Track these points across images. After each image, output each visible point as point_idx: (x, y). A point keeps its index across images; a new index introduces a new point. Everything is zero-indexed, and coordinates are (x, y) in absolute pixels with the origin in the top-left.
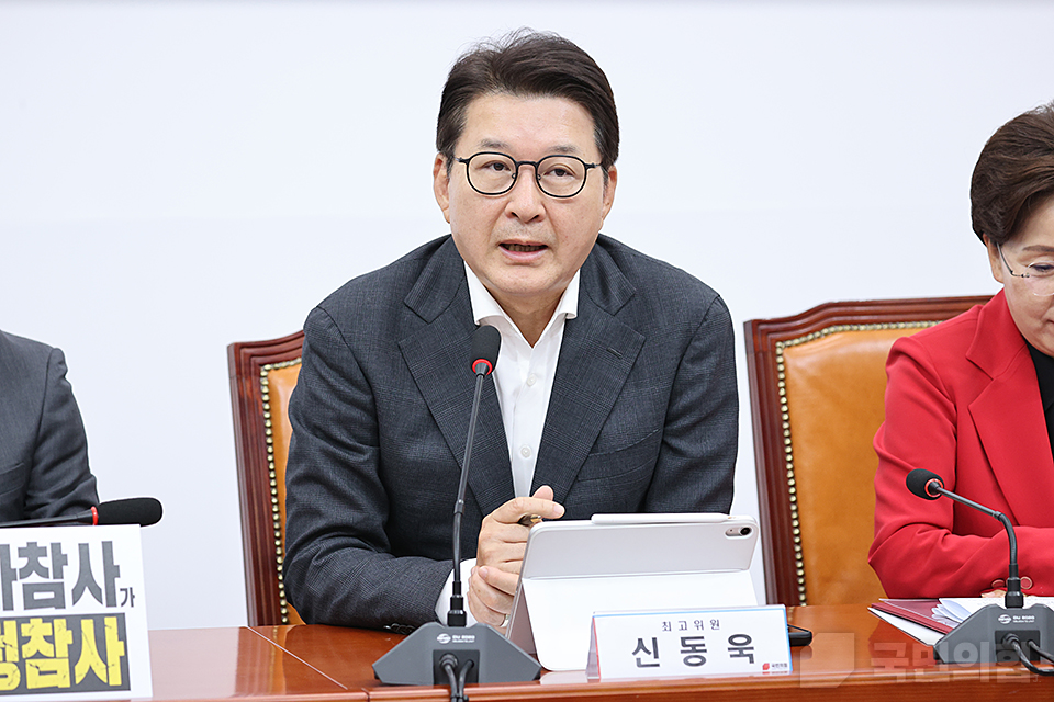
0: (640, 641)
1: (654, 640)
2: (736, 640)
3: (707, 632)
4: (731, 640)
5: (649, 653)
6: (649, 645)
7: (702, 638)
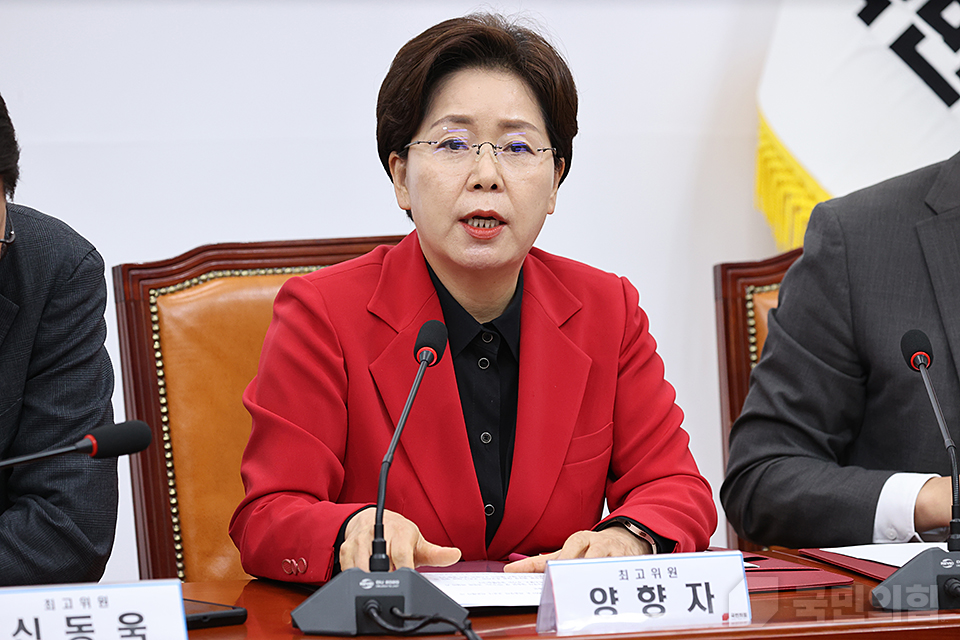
0: (21, 621)
1: (36, 620)
2: (126, 619)
3: (94, 610)
4: (121, 619)
5: (30, 634)
6: (31, 627)
7: (89, 617)
